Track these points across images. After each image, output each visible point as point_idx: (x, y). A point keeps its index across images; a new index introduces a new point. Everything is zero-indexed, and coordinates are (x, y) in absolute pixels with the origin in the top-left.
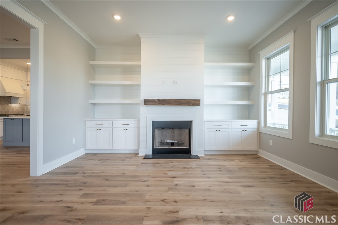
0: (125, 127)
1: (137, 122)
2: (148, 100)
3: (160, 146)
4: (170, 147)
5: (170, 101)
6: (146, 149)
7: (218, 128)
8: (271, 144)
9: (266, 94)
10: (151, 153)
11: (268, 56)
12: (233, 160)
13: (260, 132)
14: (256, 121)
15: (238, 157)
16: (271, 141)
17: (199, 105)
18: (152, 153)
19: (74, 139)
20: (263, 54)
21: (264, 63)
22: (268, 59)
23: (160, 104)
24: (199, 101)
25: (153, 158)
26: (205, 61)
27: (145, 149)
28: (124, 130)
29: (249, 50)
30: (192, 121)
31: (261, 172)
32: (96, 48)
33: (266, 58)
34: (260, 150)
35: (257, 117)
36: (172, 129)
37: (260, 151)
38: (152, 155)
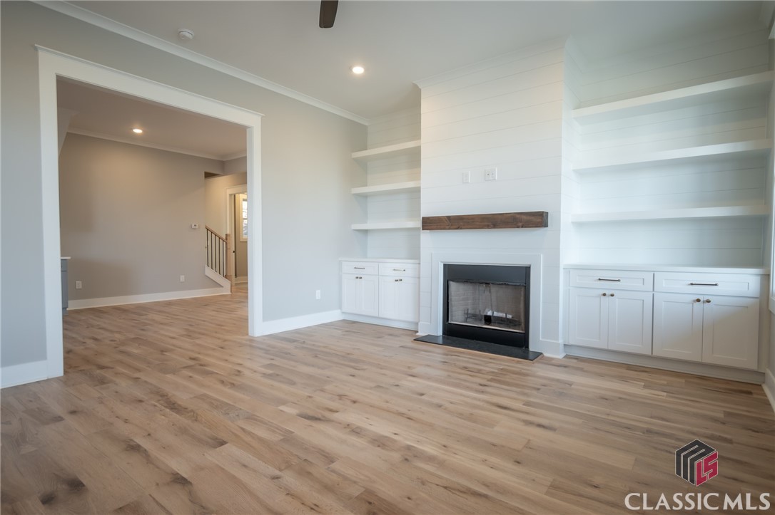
0: (399, 275)
1: (418, 265)
2: (428, 218)
3: (466, 322)
4: (480, 326)
5: (472, 219)
6: (431, 322)
7: (608, 287)
10: (440, 333)
13: (770, 311)
14: (755, 271)
17: (540, 225)
18: (443, 334)
19: (318, 292)
23: (451, 227)
24: (540, 214)
25: (444, 344)
27: (429, 324)
28: (397, 281)
30: (531, 265)
32: (367, 124)
34: (770, 370)
36: (486, 284)
38: (443, 338)
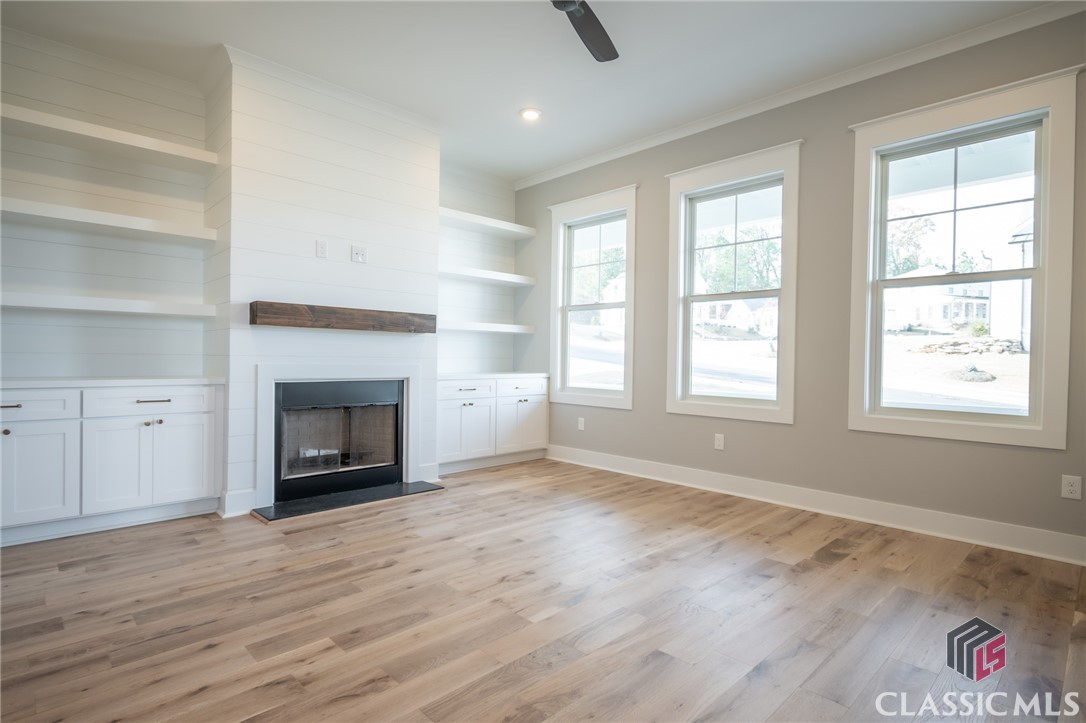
0: (152, 412)
1: (205, 389)
2: (271, 304)
6: (255, 487)
7: (468, 397)
8: (581, 427)
9: (564, 311)
10: (273, 502)
11: (570, 221)
12: (516, 477)
13: (550, 403)
14: (545, 375)
15: (517, 469)
16: (581, 420)
17: (433, 330)
18: (276, 500)
20: (561, 213)
21: (561, 233)
22: (569, 227)
23: (316, 323)
24: (433, 318)
26: (442, 204)
27: (251, 490)
28: (148, 424)
29: (517, 192)
30: (408, 379)
31: (594, 487)
33: (565, 224)
34: (551, 446)
35: (543, 366)
37: (553, 447)
38: (277, 506)
